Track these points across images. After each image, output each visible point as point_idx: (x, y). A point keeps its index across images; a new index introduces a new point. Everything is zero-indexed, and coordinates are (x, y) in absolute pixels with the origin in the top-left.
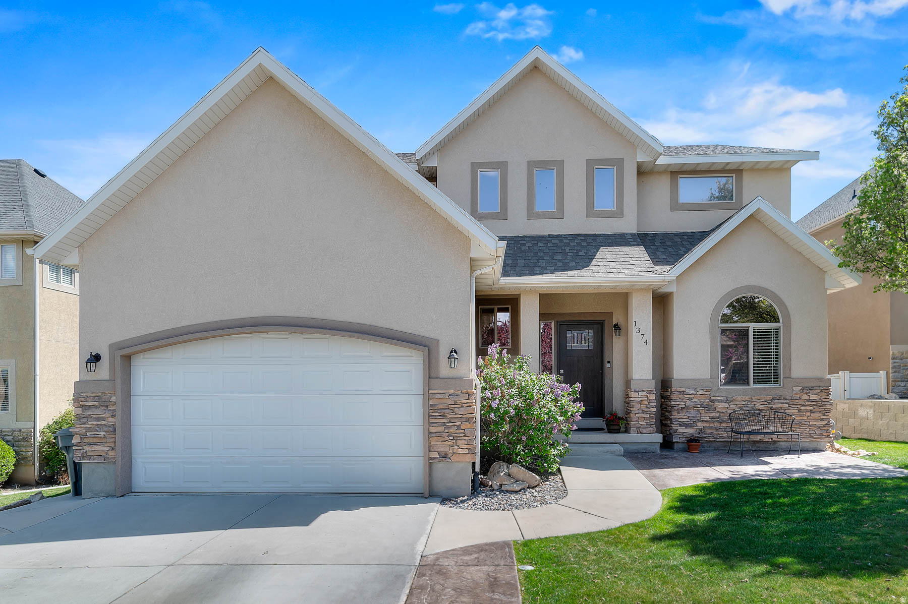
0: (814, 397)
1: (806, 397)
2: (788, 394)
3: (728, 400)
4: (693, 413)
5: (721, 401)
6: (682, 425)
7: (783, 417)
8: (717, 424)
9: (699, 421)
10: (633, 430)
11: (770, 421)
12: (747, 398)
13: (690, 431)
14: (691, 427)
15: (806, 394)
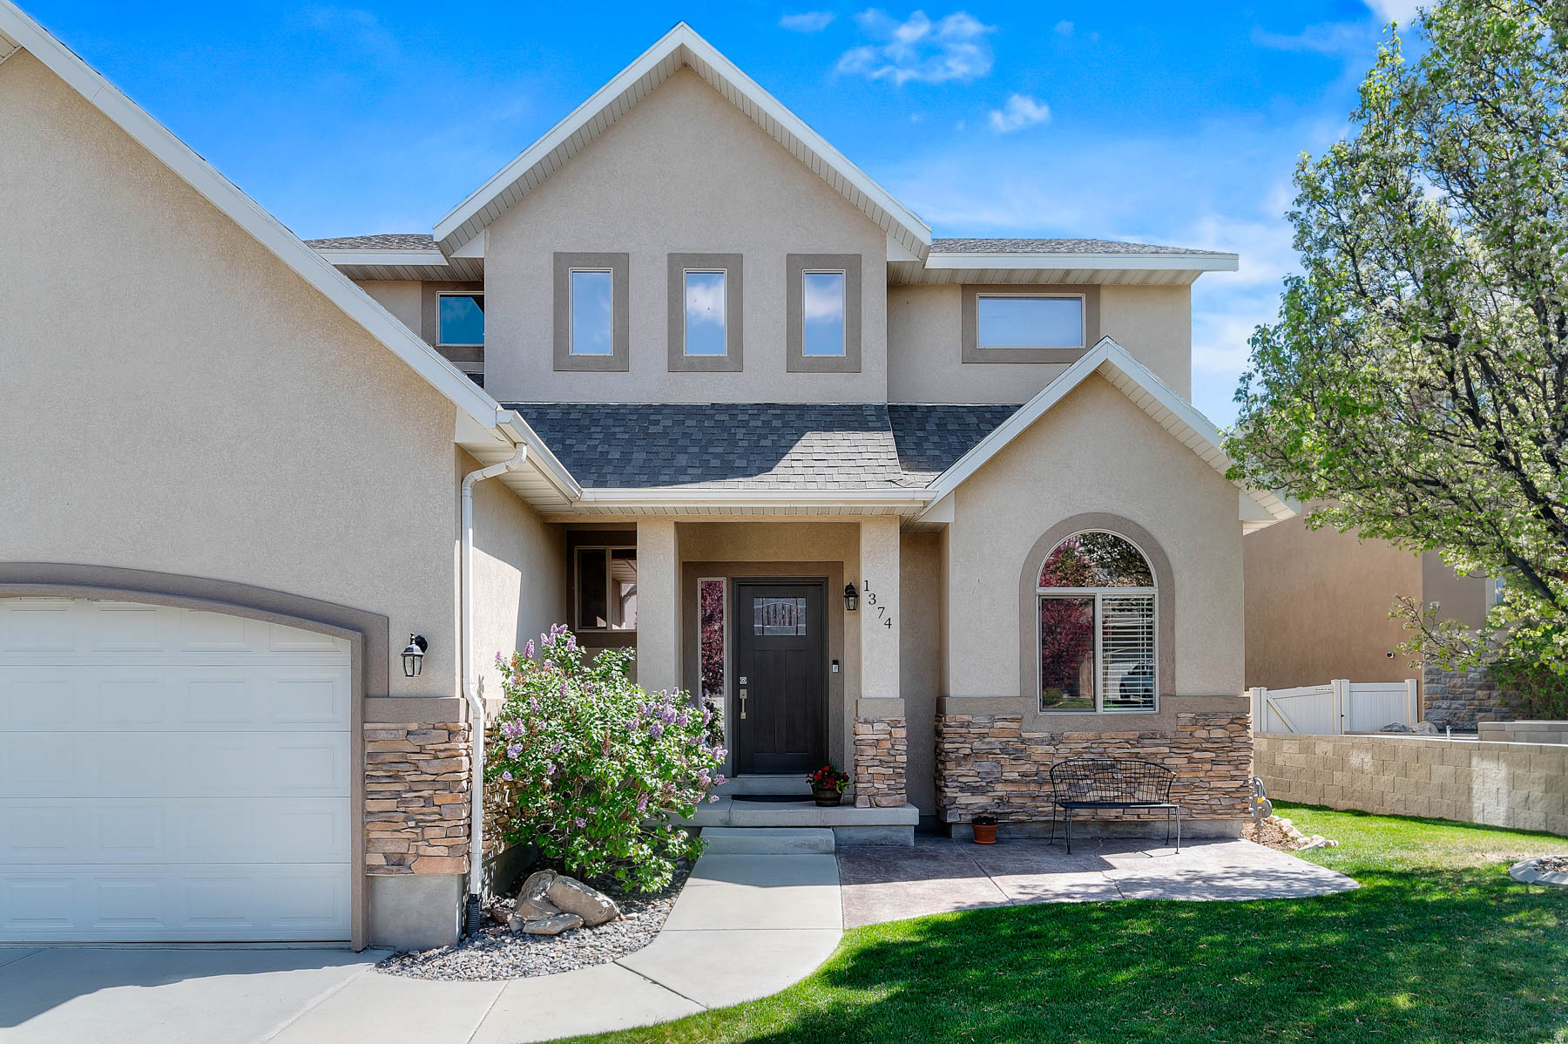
0: (1218, 733)
1: (1203, 734)
2: (1167, 727)
3: (1053, 740)
4: (986, 766)
5: (1040, 742)
6: (965, 788)
7: (1161, 775)
8: (1032, 787)
9: (998, 781)
10: (862, 798)
11: (1134, 782)
12: (1090, 735)
13: (980, 800)
14: (983, 793)
15: (1203, 727)
